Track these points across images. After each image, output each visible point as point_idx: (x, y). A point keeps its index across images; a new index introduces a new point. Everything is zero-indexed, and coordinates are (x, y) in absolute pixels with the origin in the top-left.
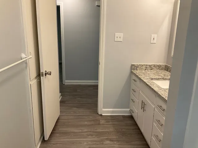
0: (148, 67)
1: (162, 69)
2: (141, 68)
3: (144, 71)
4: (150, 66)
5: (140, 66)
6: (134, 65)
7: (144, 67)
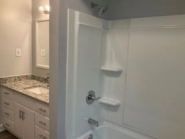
0: (17, 78)
1: (29, 79)
2: (10, 80)
3: (13, 83)
4: (18, 77)
5: (9, 79)
6: (2, 78)
7: (13, 79)
